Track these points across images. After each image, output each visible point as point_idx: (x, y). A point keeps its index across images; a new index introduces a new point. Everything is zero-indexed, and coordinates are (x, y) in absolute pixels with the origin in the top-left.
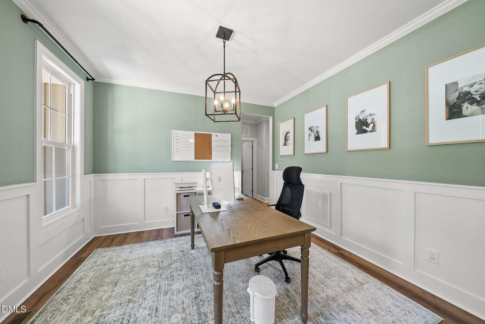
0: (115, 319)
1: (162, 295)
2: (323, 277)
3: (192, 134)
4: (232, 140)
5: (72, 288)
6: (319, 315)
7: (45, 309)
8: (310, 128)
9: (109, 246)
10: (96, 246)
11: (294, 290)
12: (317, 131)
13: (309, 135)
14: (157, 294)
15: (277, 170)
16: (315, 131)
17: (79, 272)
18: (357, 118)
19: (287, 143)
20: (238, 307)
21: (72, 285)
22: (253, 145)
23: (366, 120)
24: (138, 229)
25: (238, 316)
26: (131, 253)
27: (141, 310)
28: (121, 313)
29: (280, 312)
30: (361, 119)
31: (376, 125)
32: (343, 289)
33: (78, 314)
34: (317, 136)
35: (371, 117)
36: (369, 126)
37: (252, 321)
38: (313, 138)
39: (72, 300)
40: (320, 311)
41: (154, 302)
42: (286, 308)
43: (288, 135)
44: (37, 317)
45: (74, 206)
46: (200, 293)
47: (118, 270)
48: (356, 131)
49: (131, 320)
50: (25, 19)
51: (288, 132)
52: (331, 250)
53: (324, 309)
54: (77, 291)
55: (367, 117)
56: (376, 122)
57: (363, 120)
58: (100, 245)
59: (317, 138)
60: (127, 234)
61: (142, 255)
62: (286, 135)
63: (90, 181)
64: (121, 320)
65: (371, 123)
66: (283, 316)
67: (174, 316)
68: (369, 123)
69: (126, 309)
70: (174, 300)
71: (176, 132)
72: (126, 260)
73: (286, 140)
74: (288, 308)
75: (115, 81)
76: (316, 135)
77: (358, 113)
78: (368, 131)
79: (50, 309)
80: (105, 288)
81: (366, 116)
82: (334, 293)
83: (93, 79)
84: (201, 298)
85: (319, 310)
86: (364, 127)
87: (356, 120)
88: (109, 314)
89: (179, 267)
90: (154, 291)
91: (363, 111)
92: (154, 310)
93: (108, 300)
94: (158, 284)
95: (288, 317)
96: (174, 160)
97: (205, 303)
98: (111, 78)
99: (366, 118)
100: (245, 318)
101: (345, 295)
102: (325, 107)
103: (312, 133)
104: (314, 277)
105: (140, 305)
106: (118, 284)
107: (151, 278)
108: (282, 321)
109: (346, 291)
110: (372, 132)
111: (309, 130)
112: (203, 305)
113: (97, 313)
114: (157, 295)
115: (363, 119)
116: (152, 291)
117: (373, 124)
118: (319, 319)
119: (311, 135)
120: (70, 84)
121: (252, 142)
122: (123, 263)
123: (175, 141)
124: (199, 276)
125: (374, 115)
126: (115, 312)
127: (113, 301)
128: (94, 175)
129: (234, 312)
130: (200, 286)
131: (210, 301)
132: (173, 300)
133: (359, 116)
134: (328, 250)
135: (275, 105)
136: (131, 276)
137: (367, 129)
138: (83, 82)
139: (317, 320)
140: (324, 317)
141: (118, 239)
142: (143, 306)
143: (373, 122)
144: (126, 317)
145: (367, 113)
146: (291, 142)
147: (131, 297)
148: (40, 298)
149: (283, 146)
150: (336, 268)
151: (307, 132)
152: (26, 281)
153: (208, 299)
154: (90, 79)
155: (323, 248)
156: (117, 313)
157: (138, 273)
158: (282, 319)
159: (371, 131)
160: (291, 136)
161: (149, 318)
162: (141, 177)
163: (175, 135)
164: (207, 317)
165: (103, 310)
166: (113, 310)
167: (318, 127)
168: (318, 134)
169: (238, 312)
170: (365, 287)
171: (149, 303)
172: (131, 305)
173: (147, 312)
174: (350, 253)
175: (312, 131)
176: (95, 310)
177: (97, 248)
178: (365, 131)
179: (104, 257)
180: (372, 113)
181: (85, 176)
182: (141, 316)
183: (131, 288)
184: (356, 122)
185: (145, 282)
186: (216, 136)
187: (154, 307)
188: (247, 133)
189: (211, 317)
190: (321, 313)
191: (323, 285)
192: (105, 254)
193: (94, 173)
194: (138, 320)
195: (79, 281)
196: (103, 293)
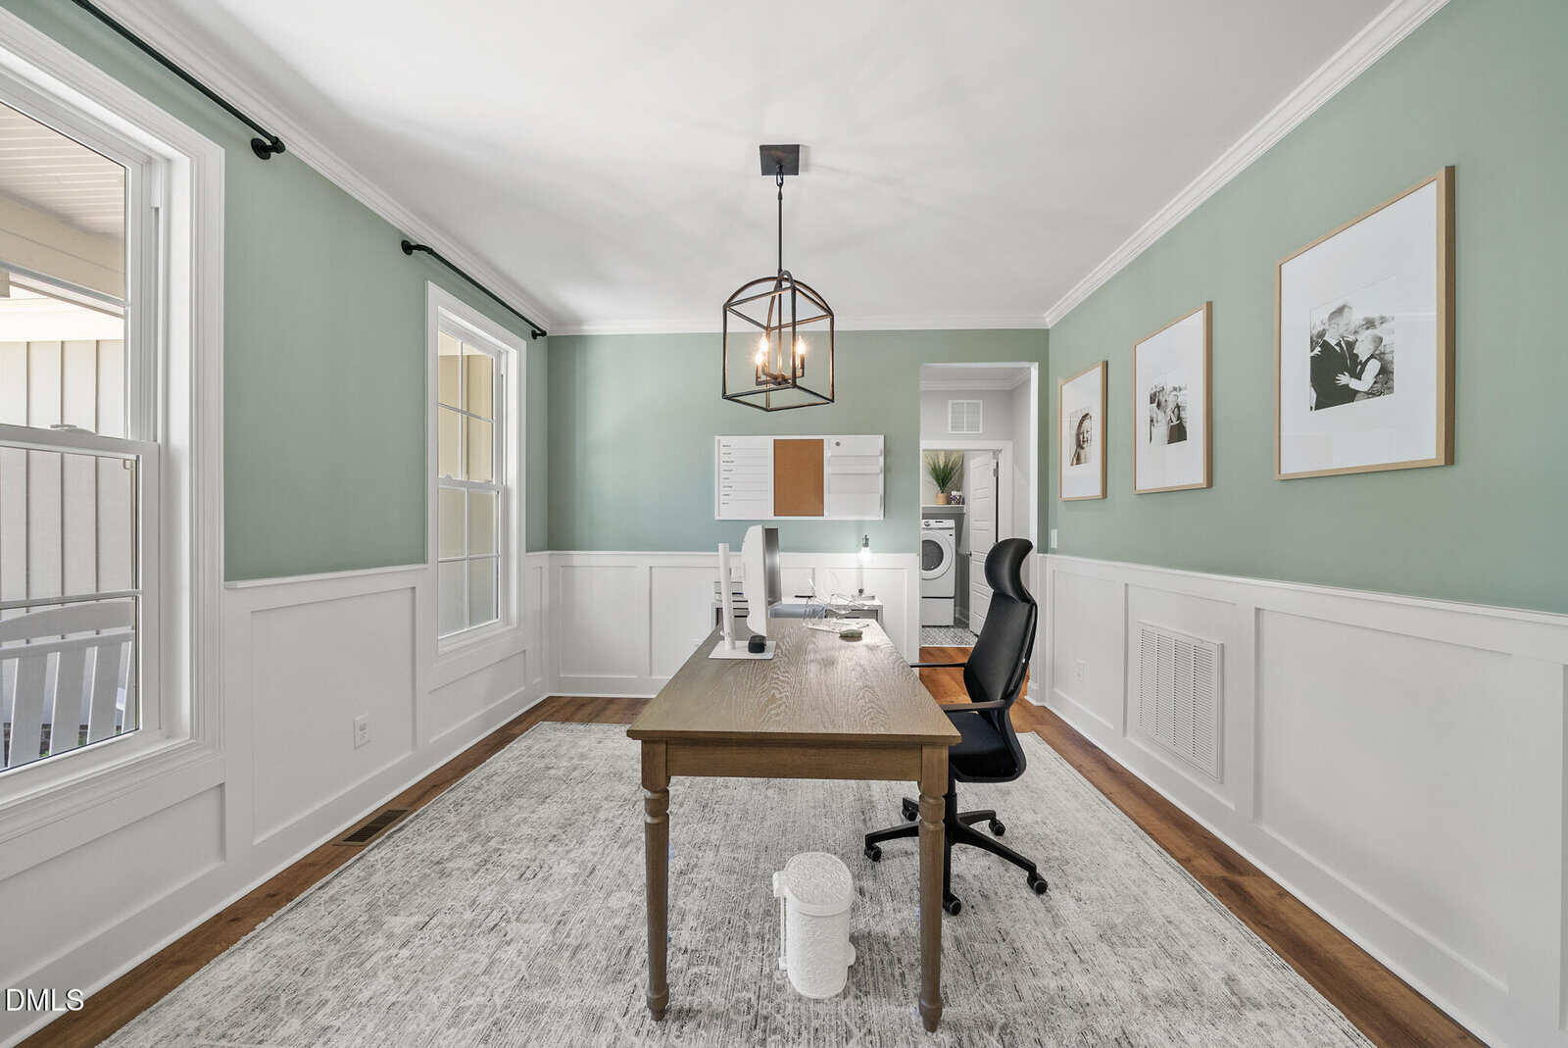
0: (516, 863)
1: (616, 846)
2: (1089, 933)
3: (768, 442)
4: (887, 452)
5: (474, 787)
6: (991, 1028)
7: (424, 812)
8: (1155, 394)
9: (566, 720)
10: (543, 717)
11: (956, 939)
12: (1178, 406)
13: (1152, 421)
14: (607, 839)
15: (1054, 552)
16: (1171, 405)
17: (499, 761)
18: (1317, 343)
19: (1082, 453)
20: (767, 925)
21: (475, 783)
22: (997, 464)
23: (1351, 345)
24: (634, 693)
25: (753, 944)
26: (599, 742)
27: (563, 862)
28: (529, 856)
29: (873, 974)
30: (1333, 343)
31: (1392, 363)
32: (1148, 991)
33: (465, 835)
34: (1175, 423)
35: (1369, 331)
36: (1362, 371)
37: (782, 966)
38: (1162, 430)
39: (466, 808)
40: (1004, 1020)
41: (595, 854)
42: (897, 974)
43: (1086, 423)
44: (411, 821)
45: (507, 621)
46: (696, 865)
47: (560, 773)
48: (1311, 396)
49: (540, 875)
50: (408, 248)
51: (1087, 414)
52: (1195, 863)
53: (1020, 1019)
54: (480, 796)
55: (1356, 332)
56: (1392, 352)
57: (1337, 348)
58: (552, 715)
59: (1178, 433)
60: (611, 701)
61: (617, 753)
62: (1081, 423)
63: (541, 568)
64: (523, 869)
65: (1372, 357)
66: (876, 988)
67: (618, 895)
68: (1363, 358)
69: (539, 852)
70: (635, 862)
71: (725, 440)
72: (583, 756)
73: (1080, 445)
74: (903, 975)
75: (590, 329)
76: (1174, 419)
77: (1318, 319)
78: (1358, 392)
79: (431, 813)
80: (523, 801)
81: (1352, 328)
82: (1097, 991)
83: (544, 334)
84: (693, 875)
85: (1002, 1016)
86: (1344, 379)
87: (1312, 351)
88: (510, 852)
89: (681, 797)
90: (604, 834)
91: (1340, 311)
92: (588, 870)
93: (519, 825)
94: (619, 821)
95: (888, 994)
96: (721, 518)
97: (696, 891)
98: (579, 322)
99: (1351, 338)
100: (769, 956)
101: (1138, 1010)
102: (1201, 312)
103: (1160, 415)
104: (1055, 923)
105: (568, 852)
106: (548, 800)
107: (612, 804)
108: (864, 999)
109: (1153, 1001)
110: (1374, 395)
111: (1151, 403)
112: (687, 894)
113: (493, 843)
114: (607, 843)
115: (1339, 344)
116: (602, 833)
117: (1381, 360)
118: (981, 1037)
119: (1157, 421)
120: (499, 354)
121: (996, 453)
122: (576, 761)
123: (724, 466)
124: (715, 827)
125: (1383, 320)
126: (522, 849)
127: (526, 830)
128: (549, 552)
129: (750, 931)
130: (705, 851)
131: (709, 889)
132: (632, 863)
133: (1321, 335)
134: (1186, 862)
135: (1049, 319)
136: (577, 789)
137: (1354, 384)
138: (523, 344)
139: (976, 1037)
140: (1006, 1039)
141: (587, 710)
142: (572, 855)
143: (1377, 352)
144: (535, 866)
145: (1356, 317)
146: (1093, 449)
147: (560, 831)
148: (426, 793)
149: (1072, 465)
150: (1170, 922)
151: (1144, 409)
152: (409, 753)
153: (707, 884)
154: (539, 335)
155: (1166, 849)
156: (523, 855)
157: (593, 788)
158: (867, 994)
159: (1371, 394)
160: (1094, 428)
161: (571, 881)
162: (643, 560)
163: (724, 450)
164: (683, 920)
165: (505, 840)
166: (520, 845)
167: (1180, 390)
168: (1179, 418)
169: (761, 937)
170: (1252, 1016)
171: (585, 853)
172: (551, 847)
173: (572, 870)
174: (1283, 893)
175: (1159, 405)
176: (493, 837)
177: (544, 720)
178: (1349, 396)
179: (549, 740)
180: (1374, 315)
181: (530, 554)
182: (559, 874)
183: (568, 815)
184: (1312, 358)
185: (597, 810)
186: (838, 444)
187: (590, 865)
188: (973, 426)
189: (691, 924)
190: (1004, 1027)
191: (1072, 956)
192: (551, 736)
193: (550, 548)
194: (551, 879)
195: (489, 778)
196: (516, 810)
